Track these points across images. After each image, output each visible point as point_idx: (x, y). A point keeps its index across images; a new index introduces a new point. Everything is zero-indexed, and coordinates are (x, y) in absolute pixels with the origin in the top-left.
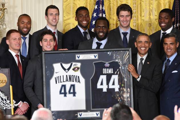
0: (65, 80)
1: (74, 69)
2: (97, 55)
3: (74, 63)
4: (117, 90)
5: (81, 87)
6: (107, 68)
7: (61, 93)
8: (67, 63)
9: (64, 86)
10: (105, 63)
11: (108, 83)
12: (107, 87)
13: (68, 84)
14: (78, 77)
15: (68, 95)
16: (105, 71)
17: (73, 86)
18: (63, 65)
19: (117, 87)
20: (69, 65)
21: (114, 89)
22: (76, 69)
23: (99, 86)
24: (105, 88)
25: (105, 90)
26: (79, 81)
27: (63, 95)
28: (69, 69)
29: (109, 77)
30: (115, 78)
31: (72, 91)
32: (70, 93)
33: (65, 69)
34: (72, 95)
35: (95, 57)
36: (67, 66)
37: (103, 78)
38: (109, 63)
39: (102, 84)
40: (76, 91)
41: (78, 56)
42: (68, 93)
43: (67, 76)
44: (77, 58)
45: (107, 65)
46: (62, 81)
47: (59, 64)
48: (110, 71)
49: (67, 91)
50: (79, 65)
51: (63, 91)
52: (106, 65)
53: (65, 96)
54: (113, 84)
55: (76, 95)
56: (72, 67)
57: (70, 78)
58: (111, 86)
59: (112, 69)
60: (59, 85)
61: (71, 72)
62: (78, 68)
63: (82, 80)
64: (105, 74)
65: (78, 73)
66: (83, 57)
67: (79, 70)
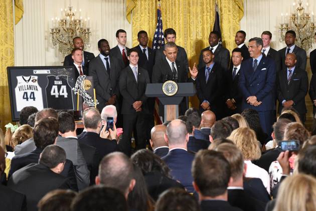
0: (26, 89)
1: (32, 81)
2: (49, 70)
3: (32, 76)
4: (66, 96)
5: (39, 94)
6: (57, 80)
7: (24, 98)
8: (27, 76)
9: (26, 93)
10: (56, 77)
11: (59, 91)
13: (29, 92)
14: (36, 86)
15: (29, 99)
16: (56, 82)
17: (33, 93)
18: (25, 77)
19: (66, 95)
20: (29, 77)
21: (64, 96)
22: (34, 80)
23: (52, 93)
24: (57, 94)
25: (57, 96)
26: (37, 90)
28: (29, 81)
29: (59, 87)
30: (64, 87)
31: (32, 97)
32: (31, 98)
33: (26, 81)
34: (33, 100)
35: (48, 72)
36: (27, 78)
37: (55, 88)
38: (59, 77)
39: (54, 92)
40: (35, 97)
41: (35, 71)
43: (27, 85)
44: (34, 73)
45: (57, 78)
46: (24, 89)
47: (21, 77)
48: (60, 83)
49: (29, 97)
50: (36, 78)
51: (25, 97)
53: (27, 100)
54: (63, 92)
55: (36, 100)
56: (31, 79)
57: (30, 87)
58: (61, 94)
59: (61, 81)
60: (22, 93)
61: (31, 83)
62: (36, 80)
63: (40, 89)
64: (56, 85)
65: (36, 84)
66: (39, 72)
67: (37, 82)
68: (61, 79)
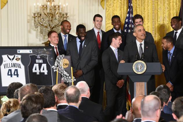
0: (11, 66)
2: (31, 50)
3: (16, 55)
4: (46, 74)
5: (22, 71)
6: (39, 59)
7: (8, 75)
8: (11, 55)
9: (11, 70)
10: (37, 56)
11: (40, 69)
12: (39, 71)
13: (13, 69)
14: (20, 64)
15: (13, 76)
16: (37, 61)
17: (17, 70)
19: (46, 72)
20: (13, 56)
21: (44, 73)
22: (18, 59)
23: (34, 71)
24: (38, 72)
25: (38, 73)
26: (20, 67)
27: (10, 76)
28: (13, 59)
29: (40, 65)
30: (44, 66)
31: (16, 73)
32: (14, 75)
33: (10, 59)
34: (16, 76)
35: (30, 52)
36: (11, 57)
37: (36, 66)
38: (40, 56)
39: (36, 69)
40: (18, 73)
41: (19, 50)
42: (13, 75)
43: (12, 63)
44: (18, 52)
45: (39, 57)
46: (9, 66)
47: (6, 56)
48: (41, 61)
49: (13, 73)
50: (20, 56)
51: (10, 73)
52: (37, 57)
53: (11, 76)
54: (43, 70)
55: (19, 76)
56: (15, 58)
57: (14, 65)
58: (42, 71)
59: (42, 60)
60: (7, 70)
61: (15, 61)
62: (19, 59)
63: (23, 67)
64: (37, 63)
65: (20, 62)
66: (22, 51)
67: (20, 60)
68: (42, 58)
